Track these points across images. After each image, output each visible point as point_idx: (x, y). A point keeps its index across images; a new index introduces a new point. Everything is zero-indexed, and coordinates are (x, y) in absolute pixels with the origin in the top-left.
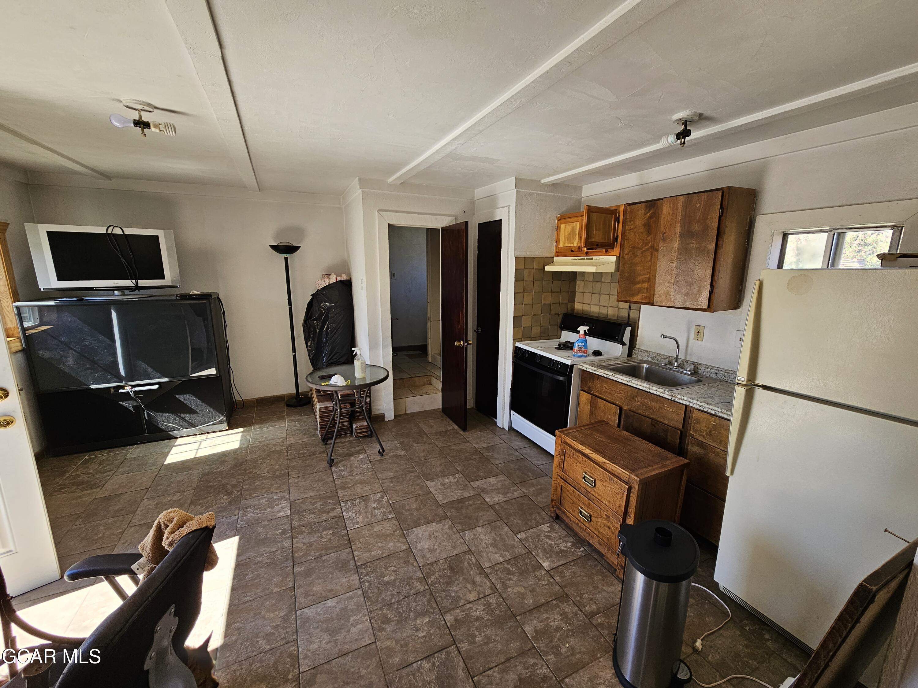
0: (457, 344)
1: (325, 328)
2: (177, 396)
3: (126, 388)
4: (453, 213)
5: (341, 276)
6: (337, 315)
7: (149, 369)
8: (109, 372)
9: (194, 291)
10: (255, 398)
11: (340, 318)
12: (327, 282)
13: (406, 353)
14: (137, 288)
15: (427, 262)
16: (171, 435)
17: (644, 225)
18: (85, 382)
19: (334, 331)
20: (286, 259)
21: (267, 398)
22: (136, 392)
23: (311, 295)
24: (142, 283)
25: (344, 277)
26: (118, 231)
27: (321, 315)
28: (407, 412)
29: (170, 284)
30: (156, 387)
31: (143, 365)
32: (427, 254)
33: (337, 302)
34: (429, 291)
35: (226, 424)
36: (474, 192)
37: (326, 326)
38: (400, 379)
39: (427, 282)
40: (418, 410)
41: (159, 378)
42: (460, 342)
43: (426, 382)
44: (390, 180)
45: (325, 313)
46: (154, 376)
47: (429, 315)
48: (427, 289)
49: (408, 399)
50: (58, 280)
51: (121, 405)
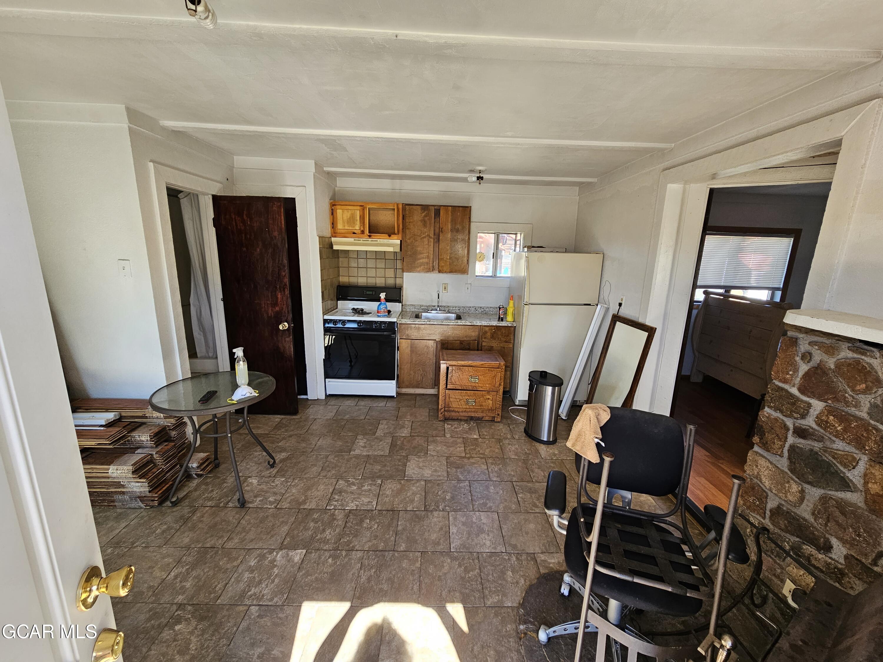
0: (281, 326)
4: (219, 180)
17: (421, 221)
36: (233, 158)
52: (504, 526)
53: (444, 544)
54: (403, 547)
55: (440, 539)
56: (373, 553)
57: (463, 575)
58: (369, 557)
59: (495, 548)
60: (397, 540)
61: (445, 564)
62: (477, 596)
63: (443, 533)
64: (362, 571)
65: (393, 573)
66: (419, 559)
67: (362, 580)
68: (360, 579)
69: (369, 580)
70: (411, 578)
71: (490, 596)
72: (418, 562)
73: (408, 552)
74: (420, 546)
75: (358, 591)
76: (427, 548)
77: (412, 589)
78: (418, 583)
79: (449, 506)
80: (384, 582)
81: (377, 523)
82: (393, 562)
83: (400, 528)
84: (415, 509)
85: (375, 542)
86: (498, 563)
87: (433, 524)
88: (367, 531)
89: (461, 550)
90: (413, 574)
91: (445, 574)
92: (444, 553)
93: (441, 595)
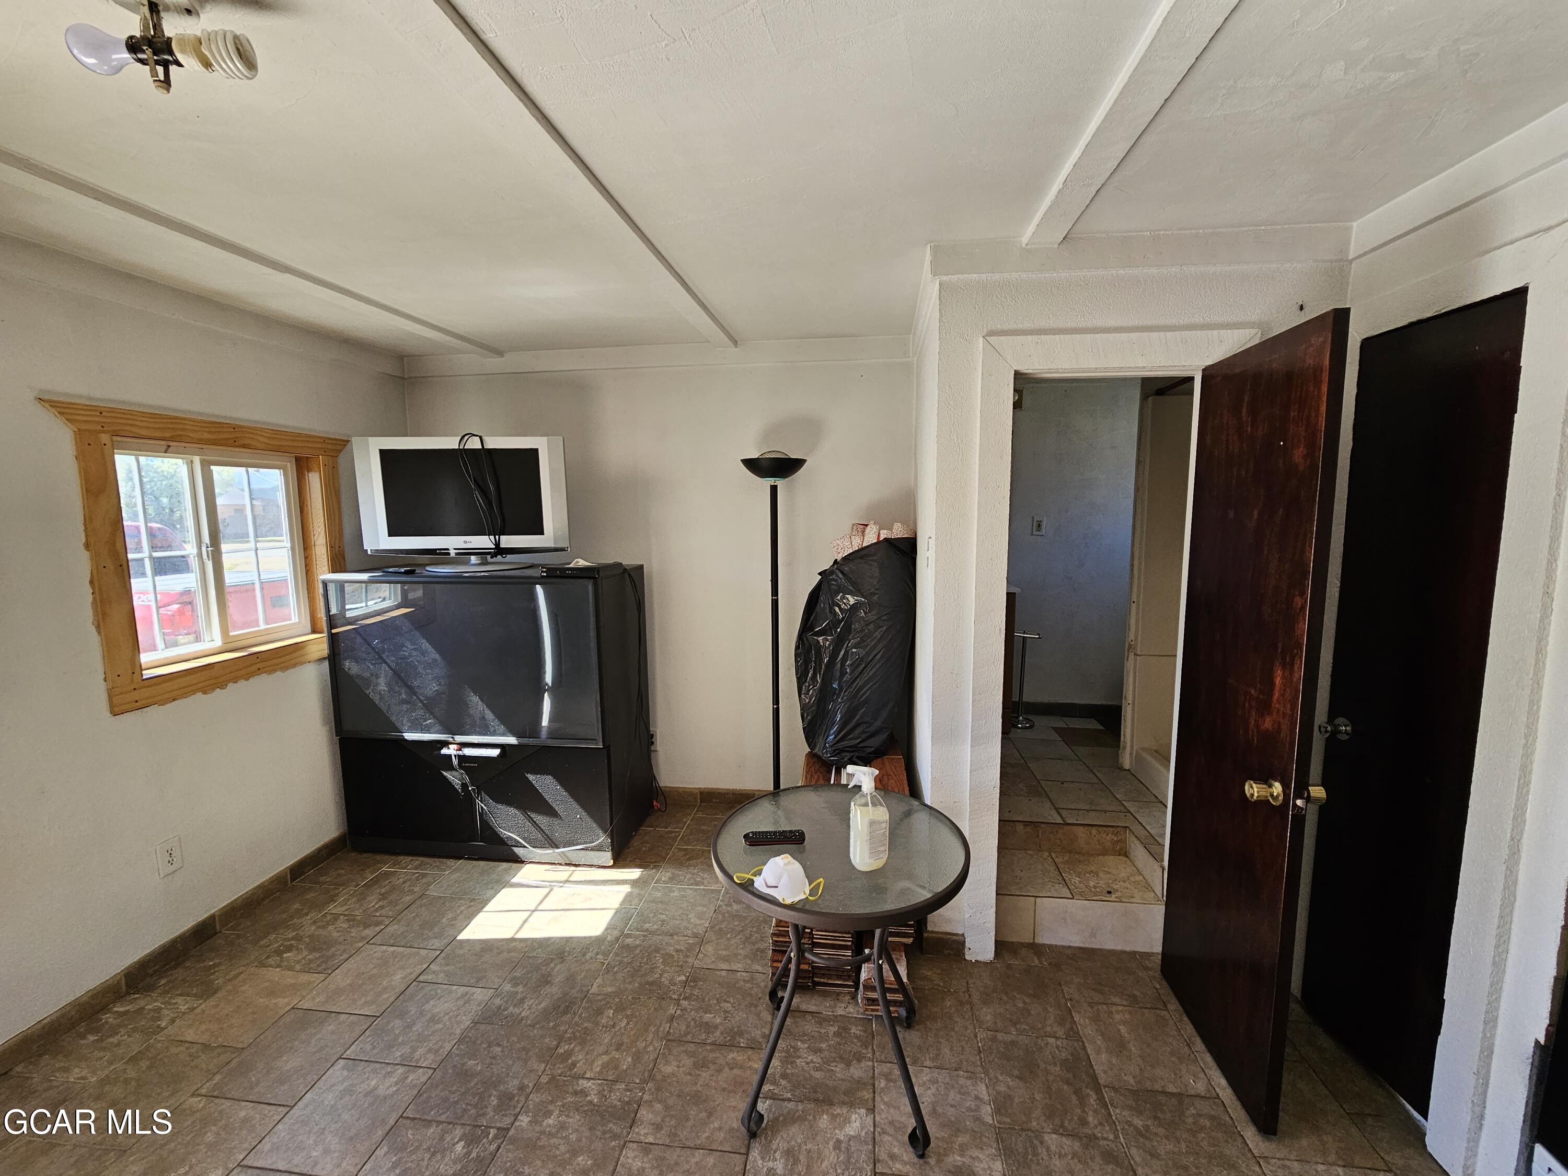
0: (1254, 790)
1: (840, 656)
2: (531, 777)
3: (451, 746)
4: (1254, 318)
5: (891, 529)
6: (871, 626)
7: (489, 715)
8: (432, 713)
9: (579, 560)
10: (699, 788)
11: (878, 634)
12: (857, 544)
13: (1059, 723)
14: (499, 550)
15: (1137, 489)
16: (514, 853)
18: (398, 724)
19: (858, 666)
20: (774, 489)
21: (720, 793)
22: (462, 758)
23: (820, 574)
24: (507, 541)
25: (898, 531)
26: (474, 444)
27: (835, 623)
28: (1040, 940)
29: (551, 544)
30: (495, 752)
31: (481, 706)
32: (1137, 468)
33: (874, 594)
34: (1136, 572)
35: (609, 855)
36: (1351, 228)
37: (842, 653)
38: (1026, 824)
39: (1133, 545)
40: (1076, 940)
41: (503, 735)
42: (1270, 786)
43: (1108, 844)
44: (1027, 234)
45: (843, 618)
46: (495, 731)
47: (1132, 636)
48: (1132, 565)
49: (1046, 904)
50: (390, 535)
51: (445, 777)
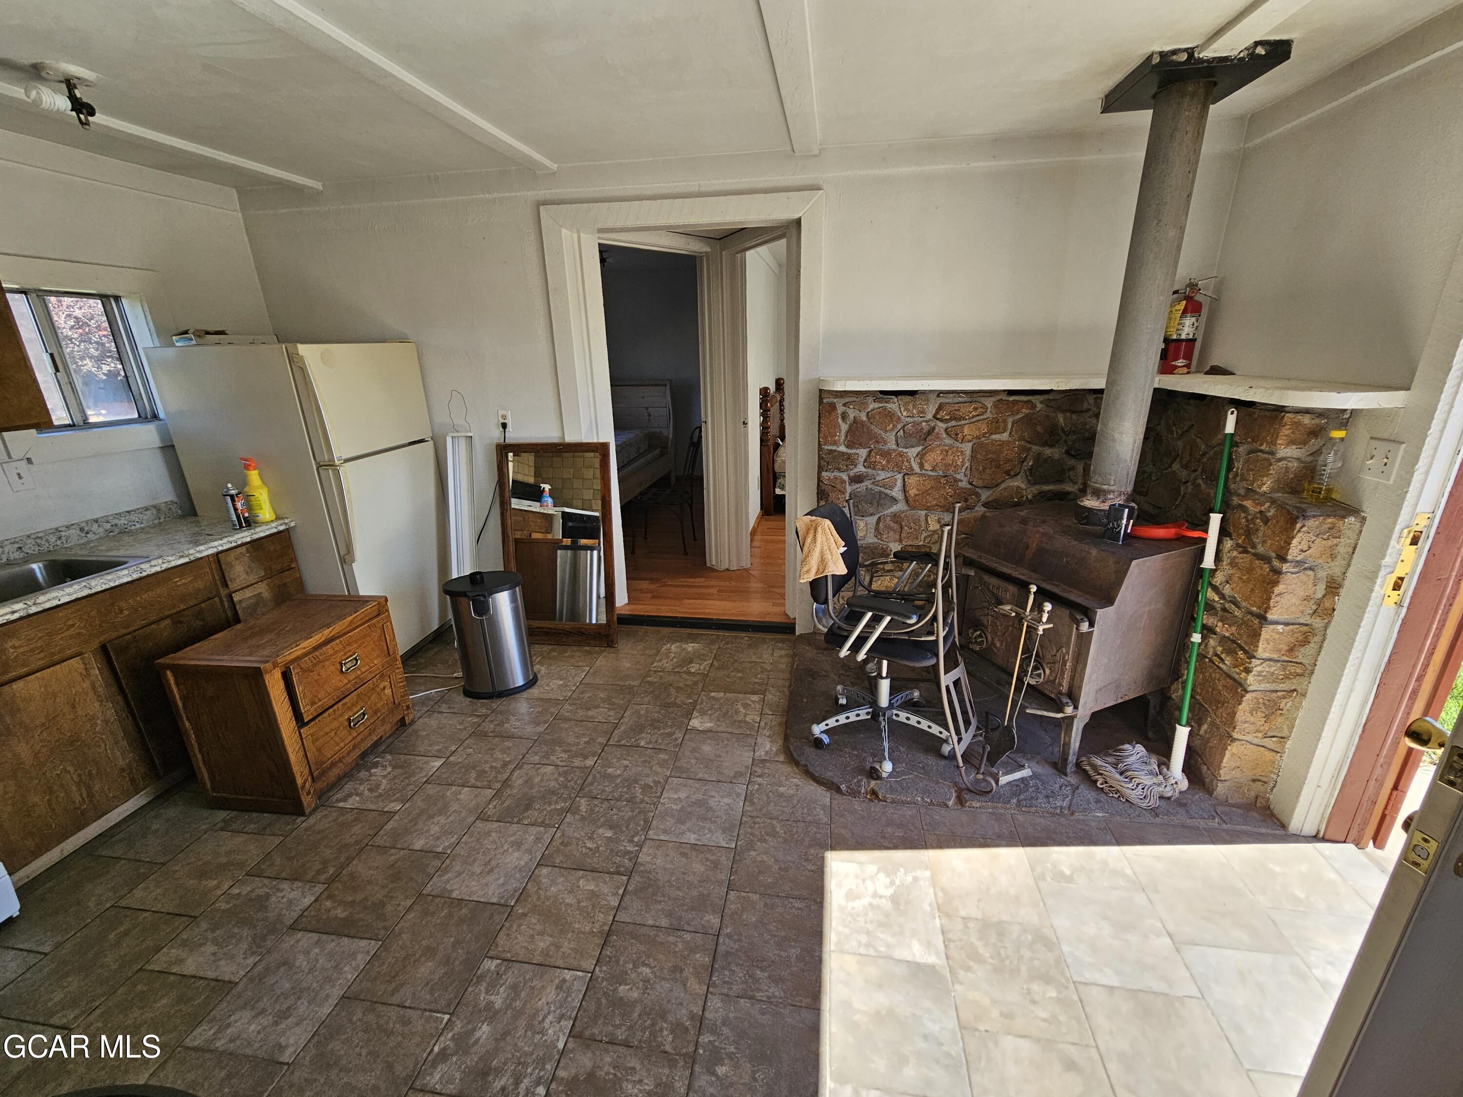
52: (700, 776)
53: (719, 854)
54: (714, 920)
55: (707, 860)
56: (716, 974)
57: (781, 840)
58: (724, 982)
59: (738, 795)
60: (692, 929)
61: (759, 859)
62: (815, 830)
63: (694, 853)
64: (758, 995)
65: (767, 937)
66: (743, 894)
67: (777, 994)
68: (775, 997)
69: (777, 980)
70: (780, 910)
71: (816, 816)
72: (748, 897)
73: (727, 911)
74: (716, 891)
75: (801, 1001)
76: (723, 881)
77: (800, 909)
78: (791, 900)
79: (633, 836)
80: (784, 954)
81: (635, 966)
82: (743, 938)
83: (664, 922)
84: (621, 892)
85: (688, 972)
86: (765, 798)
87: (669, 866)
88: (653, 988)
89: (735, 834)
90: (773, 907)
91: (776, 861)
92: (737, 858)
93: (812, 871)
